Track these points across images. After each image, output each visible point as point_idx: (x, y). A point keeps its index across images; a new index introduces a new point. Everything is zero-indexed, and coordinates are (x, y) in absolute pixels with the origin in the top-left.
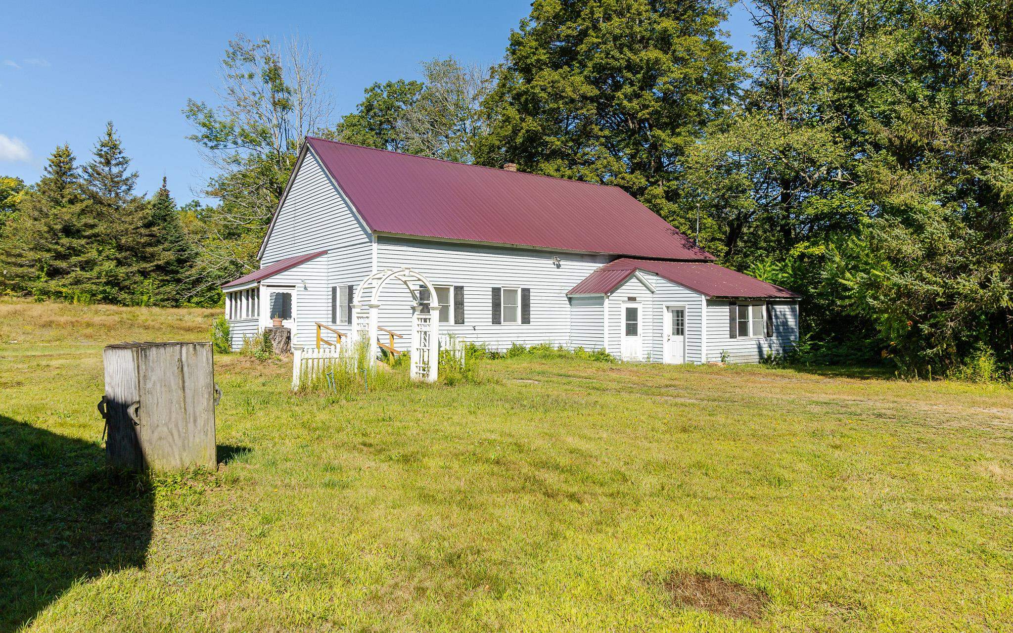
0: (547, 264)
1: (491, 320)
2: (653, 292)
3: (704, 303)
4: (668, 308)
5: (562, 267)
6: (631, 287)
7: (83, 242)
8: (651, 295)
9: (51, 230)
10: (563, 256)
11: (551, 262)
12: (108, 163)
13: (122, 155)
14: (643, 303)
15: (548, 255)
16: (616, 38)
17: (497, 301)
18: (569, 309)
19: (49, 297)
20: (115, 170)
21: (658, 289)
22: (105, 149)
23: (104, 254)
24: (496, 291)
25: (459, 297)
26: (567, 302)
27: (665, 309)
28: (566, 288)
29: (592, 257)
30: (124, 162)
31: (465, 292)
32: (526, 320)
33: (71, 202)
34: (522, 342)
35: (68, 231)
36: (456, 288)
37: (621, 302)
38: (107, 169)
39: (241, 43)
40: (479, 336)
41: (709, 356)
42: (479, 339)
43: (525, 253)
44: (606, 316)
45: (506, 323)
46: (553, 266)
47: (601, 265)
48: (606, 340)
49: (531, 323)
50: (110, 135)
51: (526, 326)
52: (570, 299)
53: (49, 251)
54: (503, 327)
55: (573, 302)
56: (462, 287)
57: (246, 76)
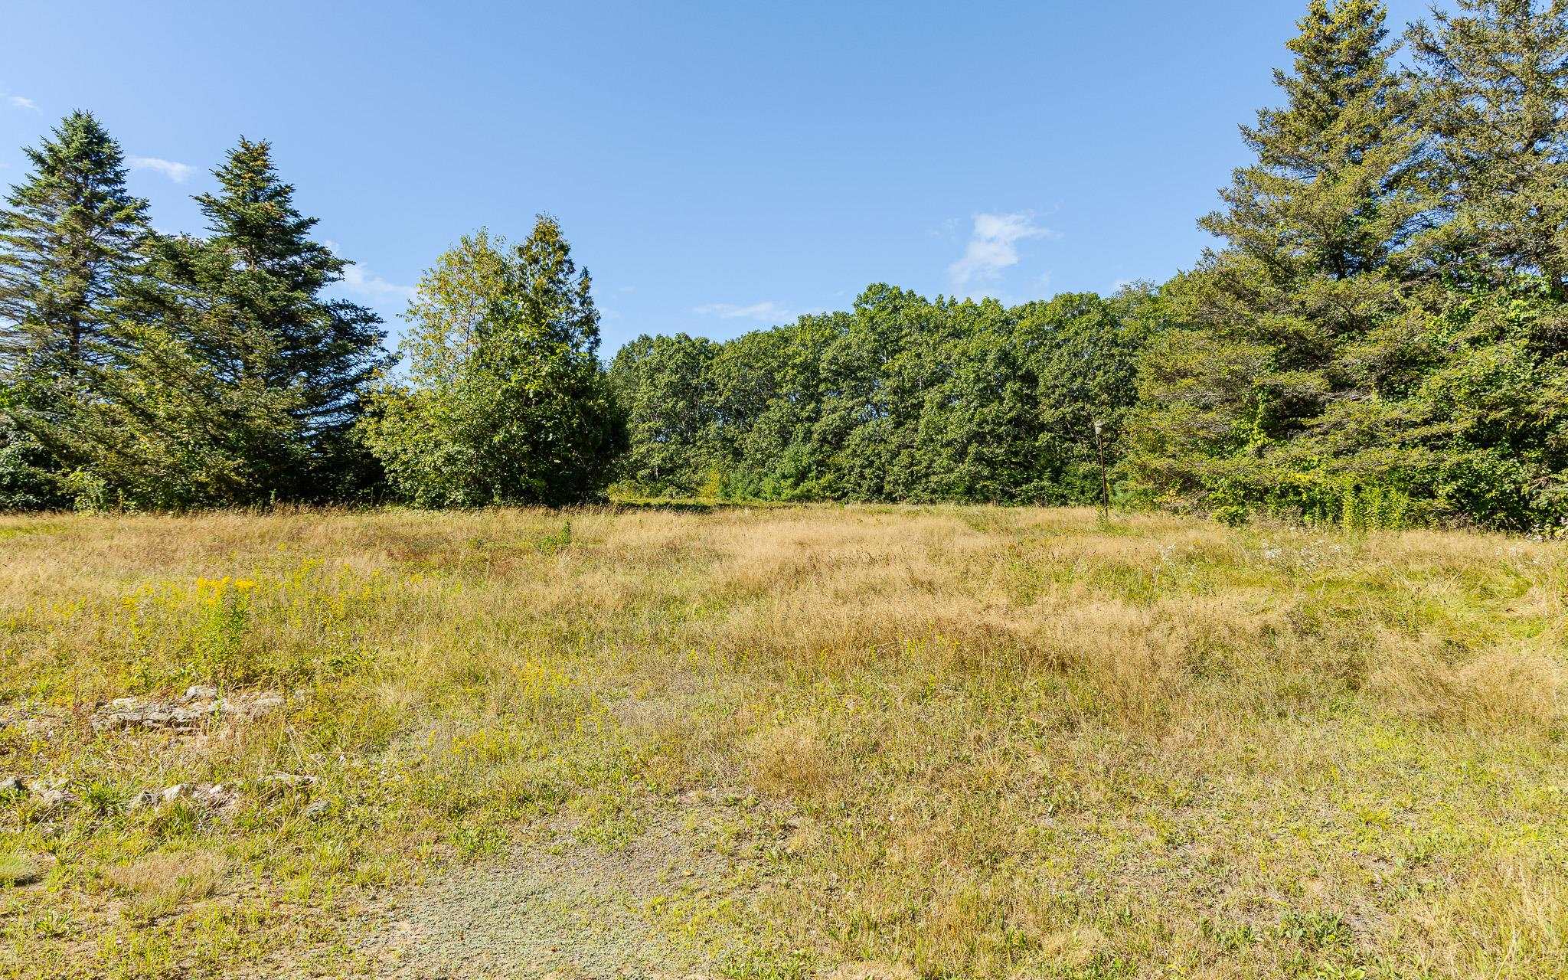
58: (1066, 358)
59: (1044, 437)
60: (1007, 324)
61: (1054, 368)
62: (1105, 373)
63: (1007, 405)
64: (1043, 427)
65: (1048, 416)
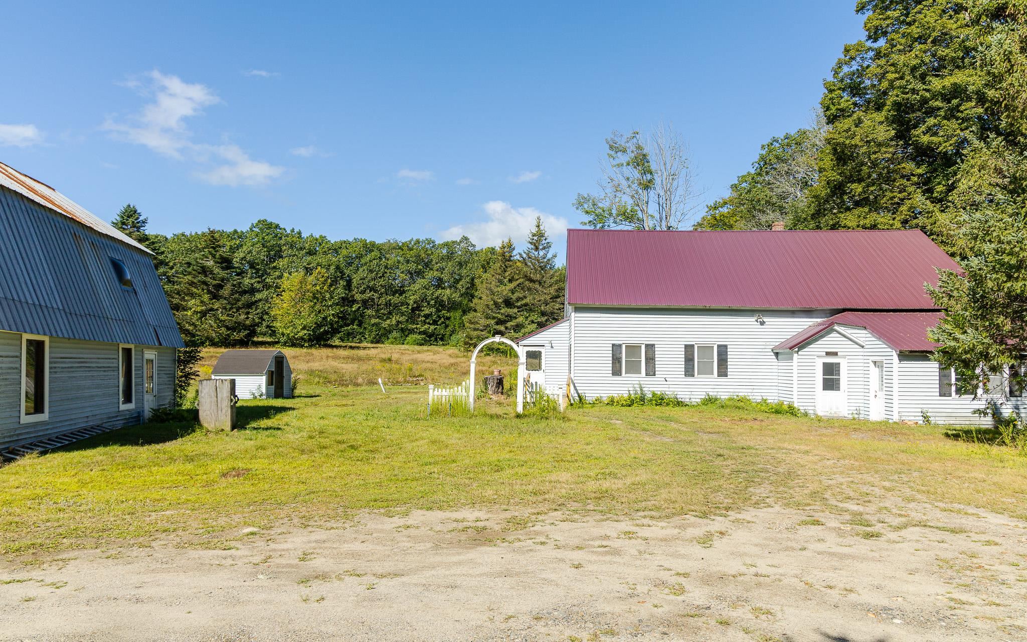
0: (750, 322)
1: (683, 373)
2: (863, 347)
3: (896, 358)
4: (875, 363)
5: (767, 323)
6: (831, 342)
7: (516, 310)
8: (862, 350)
9: (496, 303)
10: (765, 313)
11: (754, 319)
12: (537, 249)
13: (547, 241)
14: (848, 357)
15: (749, 313)
16: (914, 69)
17: (691, 357)
18: (777, 364)
19: (493, 353)
20: (542, 253)
21: (867, 343)
22: (535, 238)
23: (529, 319)
24: (689, 349)
25: (650, 353)
26: (774, 357)
27: (872, 365)
28: (772, 343)
29: (808, 312)
30: (548, 246)
31: (656, 349)
32: (723, 372)
33: (510, 281)
34: (715, 394)
35: (508, 303)
36: (647, 346)
37: (815, 357)
38: (536, 253)
39: (616, 139)
40: (671, 386)
41: (903, 414)
42: (671, 389)
43: (721, 313)
44: (795, 371)
45: (700, 376)
46: (756, 323)
47: (819, 320)
48: (795, 393)
49: (729, 377)
50: (538, 226)
51: (723, 379)
52: (777, 354)
53: (494, 318)
54: (696, 380)
55: (780, 357)
56: (653, 345)
57: (625, 164)
58: (366, 272)
59: (355, 307)
60: (335, 250)
61: (360, 274)
62: (384, 280)
63: (340, 291)
64: (354, 301)
65: (358, 297)
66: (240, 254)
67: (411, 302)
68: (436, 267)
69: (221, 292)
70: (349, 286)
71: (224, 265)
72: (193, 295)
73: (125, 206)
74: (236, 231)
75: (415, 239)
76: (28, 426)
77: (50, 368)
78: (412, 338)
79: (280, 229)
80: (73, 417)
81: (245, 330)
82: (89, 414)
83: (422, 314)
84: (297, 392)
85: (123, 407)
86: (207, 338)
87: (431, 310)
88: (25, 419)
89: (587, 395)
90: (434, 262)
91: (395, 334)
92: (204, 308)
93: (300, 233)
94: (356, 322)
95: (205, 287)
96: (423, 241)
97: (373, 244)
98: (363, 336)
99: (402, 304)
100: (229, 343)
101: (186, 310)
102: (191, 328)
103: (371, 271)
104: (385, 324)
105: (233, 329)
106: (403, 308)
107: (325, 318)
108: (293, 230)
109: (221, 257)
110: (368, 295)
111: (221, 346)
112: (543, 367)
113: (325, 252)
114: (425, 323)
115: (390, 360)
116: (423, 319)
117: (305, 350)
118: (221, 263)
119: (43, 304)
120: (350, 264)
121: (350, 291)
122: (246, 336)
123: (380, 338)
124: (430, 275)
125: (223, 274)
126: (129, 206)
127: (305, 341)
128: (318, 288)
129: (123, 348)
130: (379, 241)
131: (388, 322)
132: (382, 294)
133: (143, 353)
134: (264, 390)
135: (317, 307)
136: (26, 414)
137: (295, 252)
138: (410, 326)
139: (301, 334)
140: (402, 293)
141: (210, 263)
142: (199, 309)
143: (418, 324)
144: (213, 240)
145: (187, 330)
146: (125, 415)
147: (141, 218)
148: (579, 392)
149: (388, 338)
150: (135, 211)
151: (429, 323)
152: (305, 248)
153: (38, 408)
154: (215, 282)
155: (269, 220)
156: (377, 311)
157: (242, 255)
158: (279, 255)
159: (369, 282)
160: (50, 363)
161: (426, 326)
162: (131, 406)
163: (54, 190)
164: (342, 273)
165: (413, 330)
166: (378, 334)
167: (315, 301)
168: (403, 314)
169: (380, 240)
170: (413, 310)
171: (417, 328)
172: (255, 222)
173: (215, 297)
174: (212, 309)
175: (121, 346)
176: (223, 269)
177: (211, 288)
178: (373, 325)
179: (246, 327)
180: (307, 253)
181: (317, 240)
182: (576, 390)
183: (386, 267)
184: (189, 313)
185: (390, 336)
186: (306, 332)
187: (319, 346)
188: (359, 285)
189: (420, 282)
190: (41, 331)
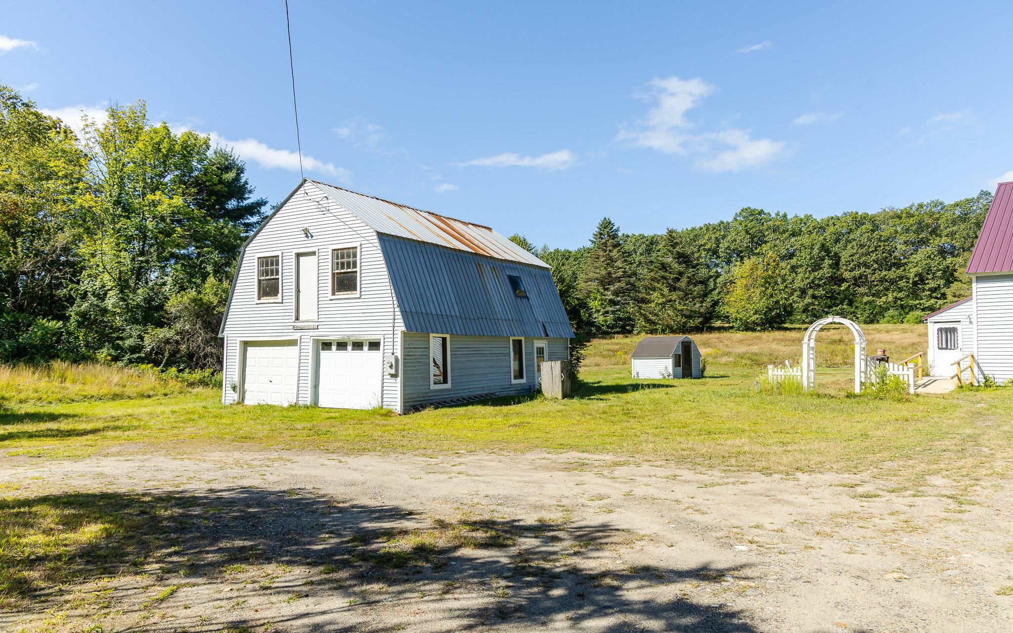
58: (856, 247)
59: (844, 286)
60: (821, 228)
61: (849, 251)
62: (877, 255)
63: (826, 270)
64: (844, 280)
65: (847, 275)
66: (724, 245)
67: (912, 275)
68: (945, 232)
69: (678, 285)
70: (836, 265)
71: (681, 260)
72: (654, 289)
73: (602, 219)
74: (722, 222)
75: (916, 204)
76: (436, 391)
77: (451, 355)
78: (913, 315)
79: (764, 214)
80: (470, 387)
81: (698, 317)
82: (485, 385)
83: (927, 287)
84: (705, 374)
85: (514, 382)
86: (668, 326)
87: (938, 283)
88: (433, 387)
89: (995, 376)
90: (942, 227)
91: (892, 312)
92: (664, 300)
93: (785, 216)
94: (846, 302)
95: (665, 281)
96: (928, 205)
97: (865, 217)
98: (854, 316)
99: (901, 278)
100: (687, 330)
101: (650, 303)
102: (654, 318)
103: (862, 246)
104: (880, 302)
105: (689, 317)
106: (902, 283)
107: (777, 302)
108: (777, 214)
109: (678, 253)
110: (857, 273)
111: (679, 333)
112: (960, 346)
113: (810, 231)
114: (931, 297)
115: (840, 341)
116: (928, 293)
117: (758, 334)
118: (678, 258)
119: (444, 313)
120: (837, 241)
121: (838, 270)
122: (701, 323)
123: (875, 316)
124: (936, 242)
125: (681, 268)
126: (605, 219)
127: (758, 325)
128: (770, 272)
129: (514, 341)
130: (872, 212)
131: (884, 299)
132: (875, 270)
133: (533, 342)
134: (670, 370)
135: (769, 291)
136: (435, 384)
137: (777, 235)
138: (912, 302)
139: (753, 319)
140: (898, 265)
141: (669, 260)
142: (660, 301)
143: (922, 299)
144: (672, 239)
145: (651, 320)
146: (518, 387)
147: (615, 228)
148: (985, 373)
149: (884, 317)
150: (610, 223)
151: (936, 298)
152: (787, 231)
153: (445, 381)
154: (672, 276)
155: (753, 207)
156: (870, 288)
157: (726, 245)
158: (762, 242)
159: (860, 258)
160: (451, 351)
161: (933, 301)
162: (523, 381)
163: (489, 229)
164: (828, 251)
165: (915, 306)
166: (872, 313)
167: (767, 285)
168: (901, 290)
169: (872, 210)
170: (915, 284)
171: (920, 304)
172: (738, 211)
173: (673, 289)
174: (670, 301)
175: (511, 338)
176: (680, 263)
177: (670, 281)
178: (866, 304)
179: (701, 315)
180: (791, 235)
181: (801, 220)
182: (981, 371)
183: (880, 240)
184: (653, 305)
185: (886, 314)
186: (757, 316)
187: (772, 330)
188: (848, 262)
189: (924, 251)
190: (444, 330)
